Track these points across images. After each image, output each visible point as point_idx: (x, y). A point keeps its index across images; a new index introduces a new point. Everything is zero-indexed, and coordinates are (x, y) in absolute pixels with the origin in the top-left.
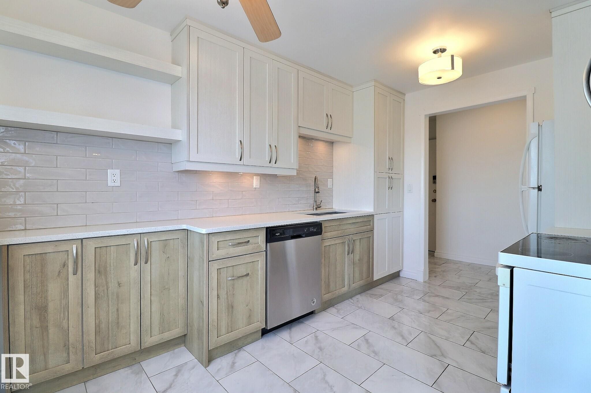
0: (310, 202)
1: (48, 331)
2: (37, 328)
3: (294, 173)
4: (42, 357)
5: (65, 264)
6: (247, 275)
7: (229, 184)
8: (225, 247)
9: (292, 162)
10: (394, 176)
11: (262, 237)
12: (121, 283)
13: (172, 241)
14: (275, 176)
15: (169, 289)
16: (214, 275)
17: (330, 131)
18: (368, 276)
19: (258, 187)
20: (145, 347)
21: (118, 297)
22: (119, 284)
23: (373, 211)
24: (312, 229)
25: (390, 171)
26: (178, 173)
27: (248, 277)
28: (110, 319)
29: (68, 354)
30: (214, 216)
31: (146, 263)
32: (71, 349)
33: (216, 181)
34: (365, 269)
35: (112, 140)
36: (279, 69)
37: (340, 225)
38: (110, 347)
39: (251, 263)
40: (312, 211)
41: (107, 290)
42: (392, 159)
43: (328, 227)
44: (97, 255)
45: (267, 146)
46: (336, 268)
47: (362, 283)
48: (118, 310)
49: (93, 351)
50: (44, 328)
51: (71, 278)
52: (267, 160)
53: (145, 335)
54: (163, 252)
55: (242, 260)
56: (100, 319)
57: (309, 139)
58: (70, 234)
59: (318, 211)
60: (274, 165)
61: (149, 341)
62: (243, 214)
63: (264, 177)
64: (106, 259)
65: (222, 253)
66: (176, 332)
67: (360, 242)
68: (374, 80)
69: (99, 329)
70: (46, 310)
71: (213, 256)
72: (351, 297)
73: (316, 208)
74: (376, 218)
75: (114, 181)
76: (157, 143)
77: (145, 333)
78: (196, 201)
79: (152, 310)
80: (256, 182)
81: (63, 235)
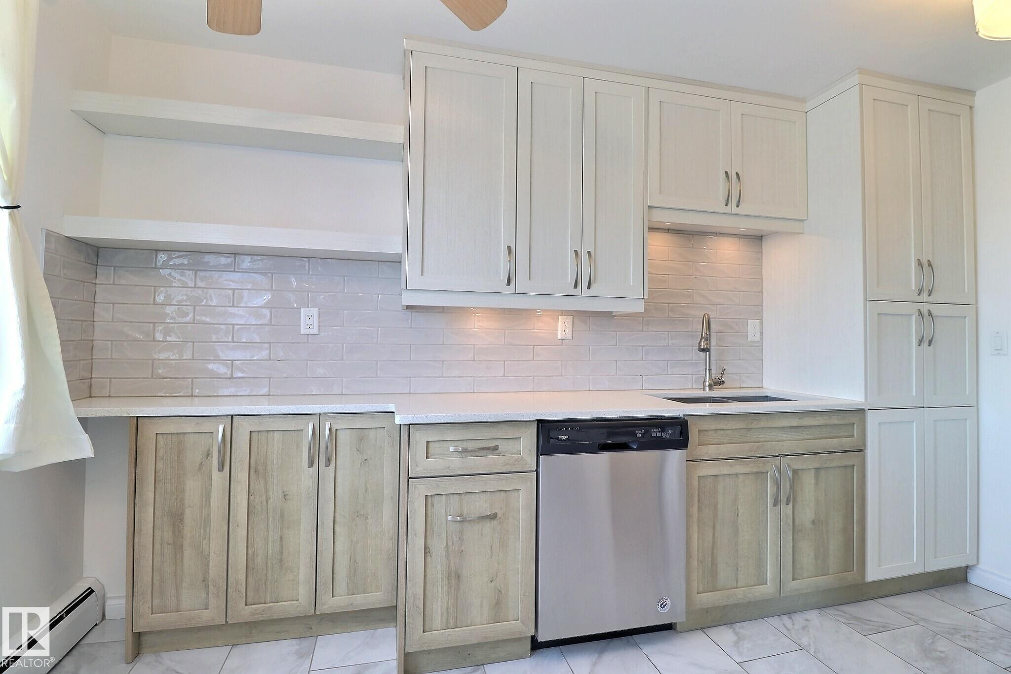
0: (698, 372)
1: (182, 552)
2: (169, 544)
3: (639, 307)
4: (174, 590)
5: (209, 452)
6: (493, 517)
7: (506, 331)
8: (444, 455)
9: (632, 284)
10: (936, 310)
11: (528, 440)
12: (287, 495)
13: (372, 433)
14: (609, 315)
15: (367, 518)
16: (418, 506)
17: (735, 210)
18: (848, 569)
19: (569, 337)
20: (322, 612)
21: (282, 516)
22: (285, 496)
23: (864, 401)
24: (655, 433)
25: (924, 297)
26: (410, 313)
27: (495, 522)
28: (270, 552)
29: (208, 594)
30: (475, 391)
31: (328, 464)
32: (211, 588)
33: (480, 326)
34: (835, 545)
35: (309, 260)
36: (597, 94)
37: (750, 429)
38: (268, 600)
39: (502, 493)
40: (702, 391)
41: (267, 502)
42: (930, 265)
43: (710, 432)
44: (253, 443)
45: (570, 255)
46: (736, 533)
47: (822, 581)
48: (281, 538)
49: (242, 598)
50: (178, 548)
51: (216, 474)
52: (569, 281)
53: (322, 590)
54: (357, 449)
55: (479, 484)
56: (254, 548)
57: (693, 235)
58: (214, 407)
59: (717, 393)
60: (586, 293)
61: (330, 603)
62: (535, 390)
63: (581, 316)
64: (267, 452)
65: (435, 465)
66: (375, 598)
67: (817, 477)
68: (857, 70)
69: (254, 564)
70: (181, 520)
71: (418, 469)
72: (789, 613)
73: (710, 386)
74: (872, 419)
75: (309, 325)
76: (377, 262)
77: (323, 587)
78: (442, 362)
79: (337, 550)
80: (563, 328)
81: (206, 408)
